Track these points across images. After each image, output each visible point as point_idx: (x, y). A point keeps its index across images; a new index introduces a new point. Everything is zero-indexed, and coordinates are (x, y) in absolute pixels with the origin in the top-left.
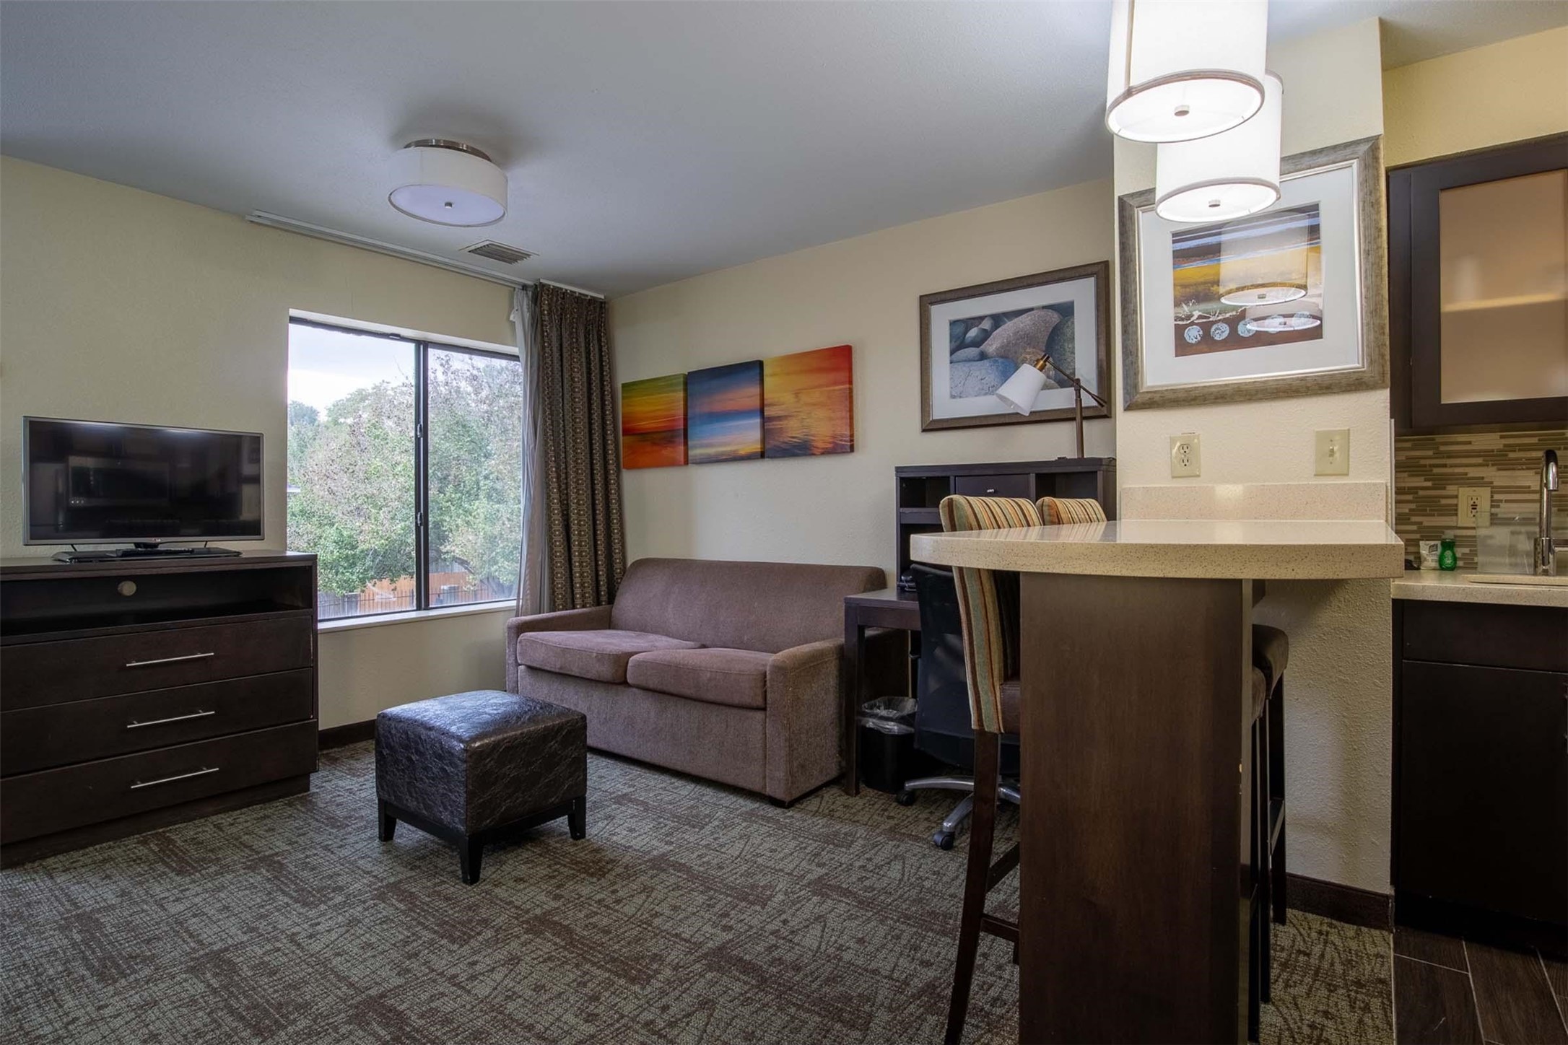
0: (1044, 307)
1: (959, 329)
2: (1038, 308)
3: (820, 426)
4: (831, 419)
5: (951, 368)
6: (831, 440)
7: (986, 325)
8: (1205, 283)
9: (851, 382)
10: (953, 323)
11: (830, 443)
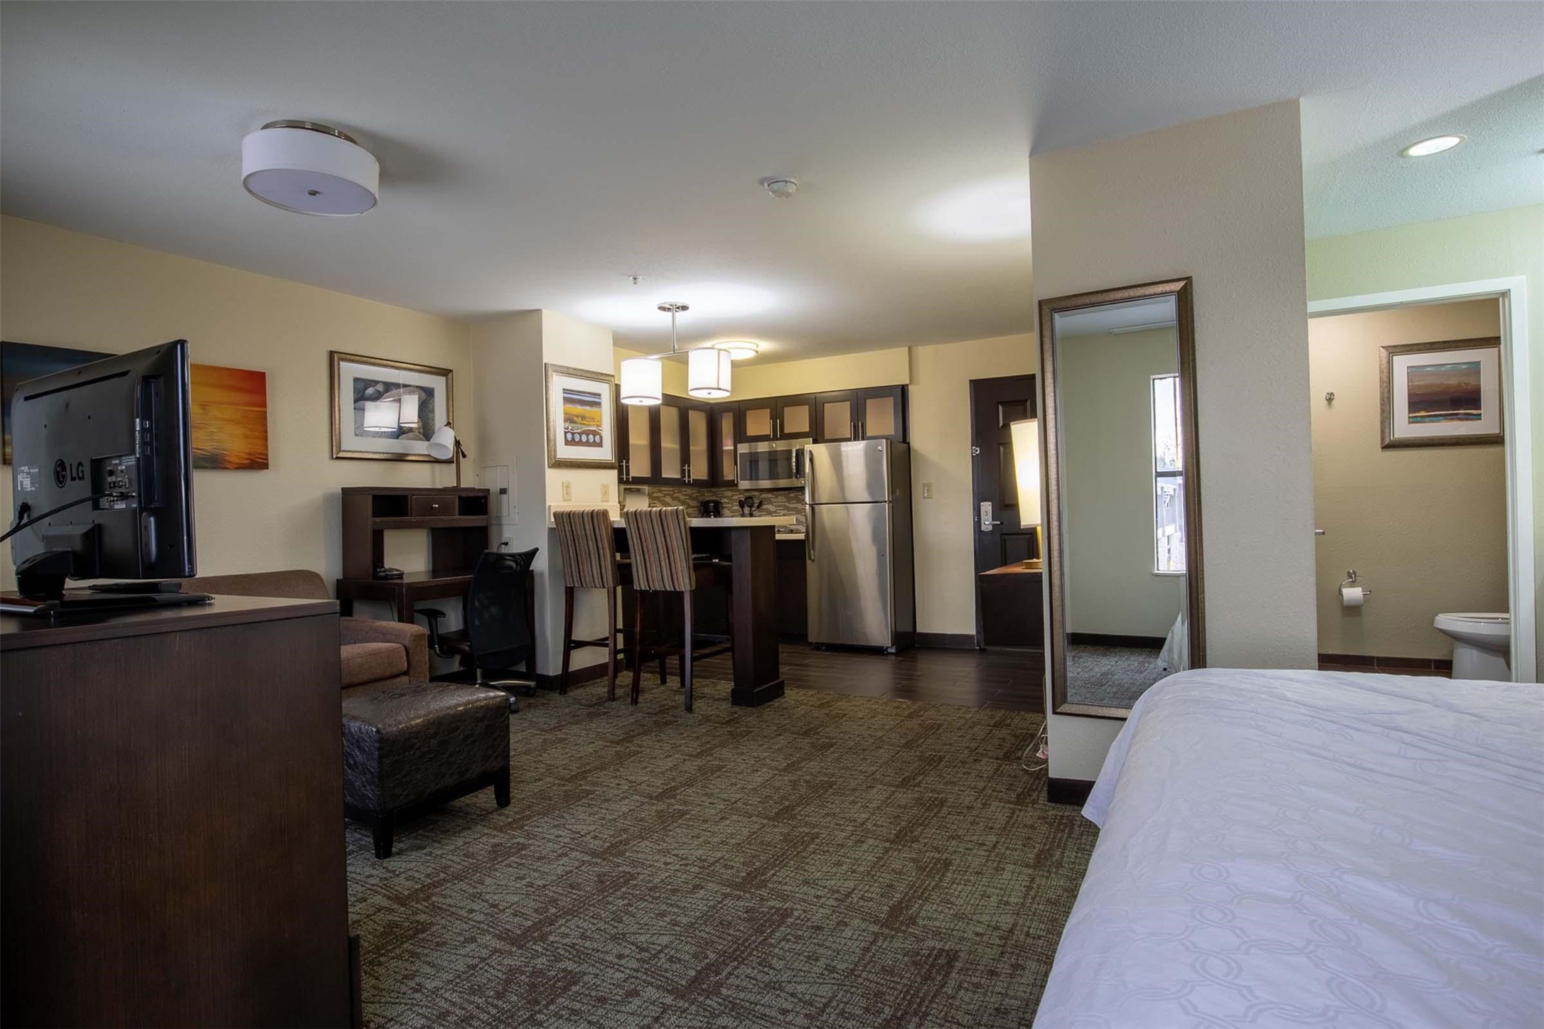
0: (417, 387)
1: (361, 386)
2: (413, 386)
3: (233, 442)
4: (246, 437)
5: (355, 413)
6: (247, 457)
7: (380, 388)
8: (572, 415)
9: (264, 405)
10: (356, 380)
11: (247, 459)
